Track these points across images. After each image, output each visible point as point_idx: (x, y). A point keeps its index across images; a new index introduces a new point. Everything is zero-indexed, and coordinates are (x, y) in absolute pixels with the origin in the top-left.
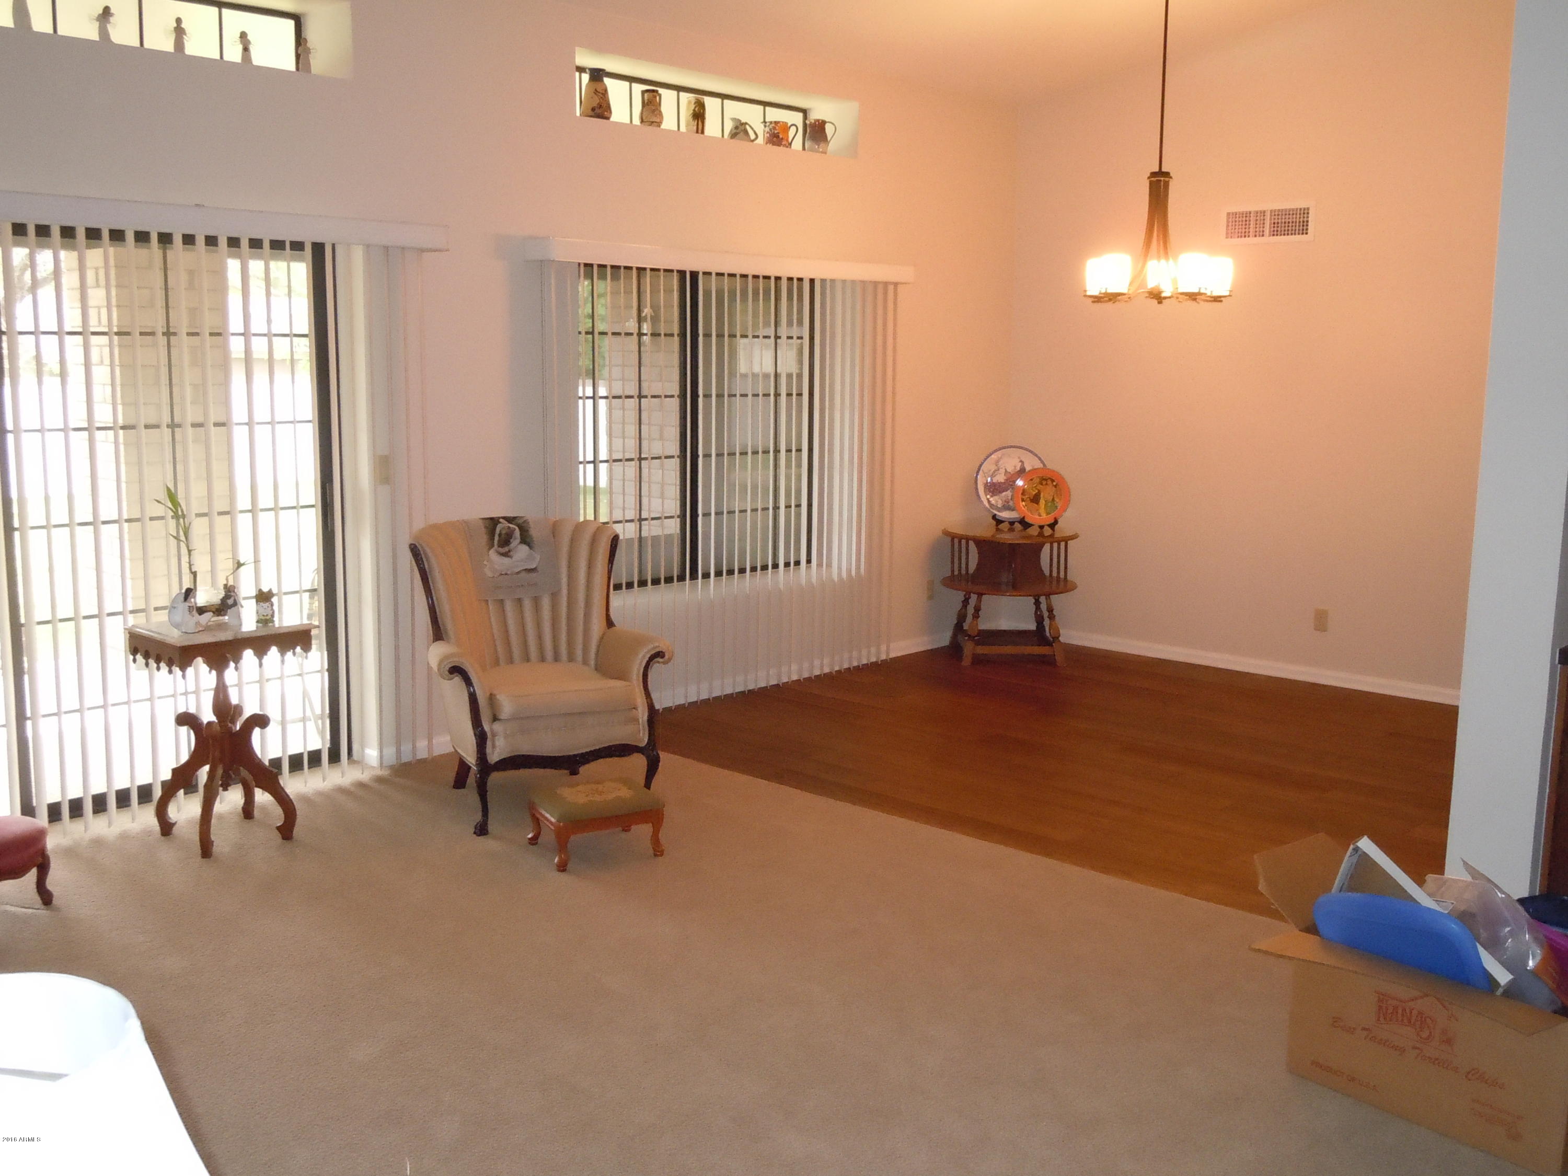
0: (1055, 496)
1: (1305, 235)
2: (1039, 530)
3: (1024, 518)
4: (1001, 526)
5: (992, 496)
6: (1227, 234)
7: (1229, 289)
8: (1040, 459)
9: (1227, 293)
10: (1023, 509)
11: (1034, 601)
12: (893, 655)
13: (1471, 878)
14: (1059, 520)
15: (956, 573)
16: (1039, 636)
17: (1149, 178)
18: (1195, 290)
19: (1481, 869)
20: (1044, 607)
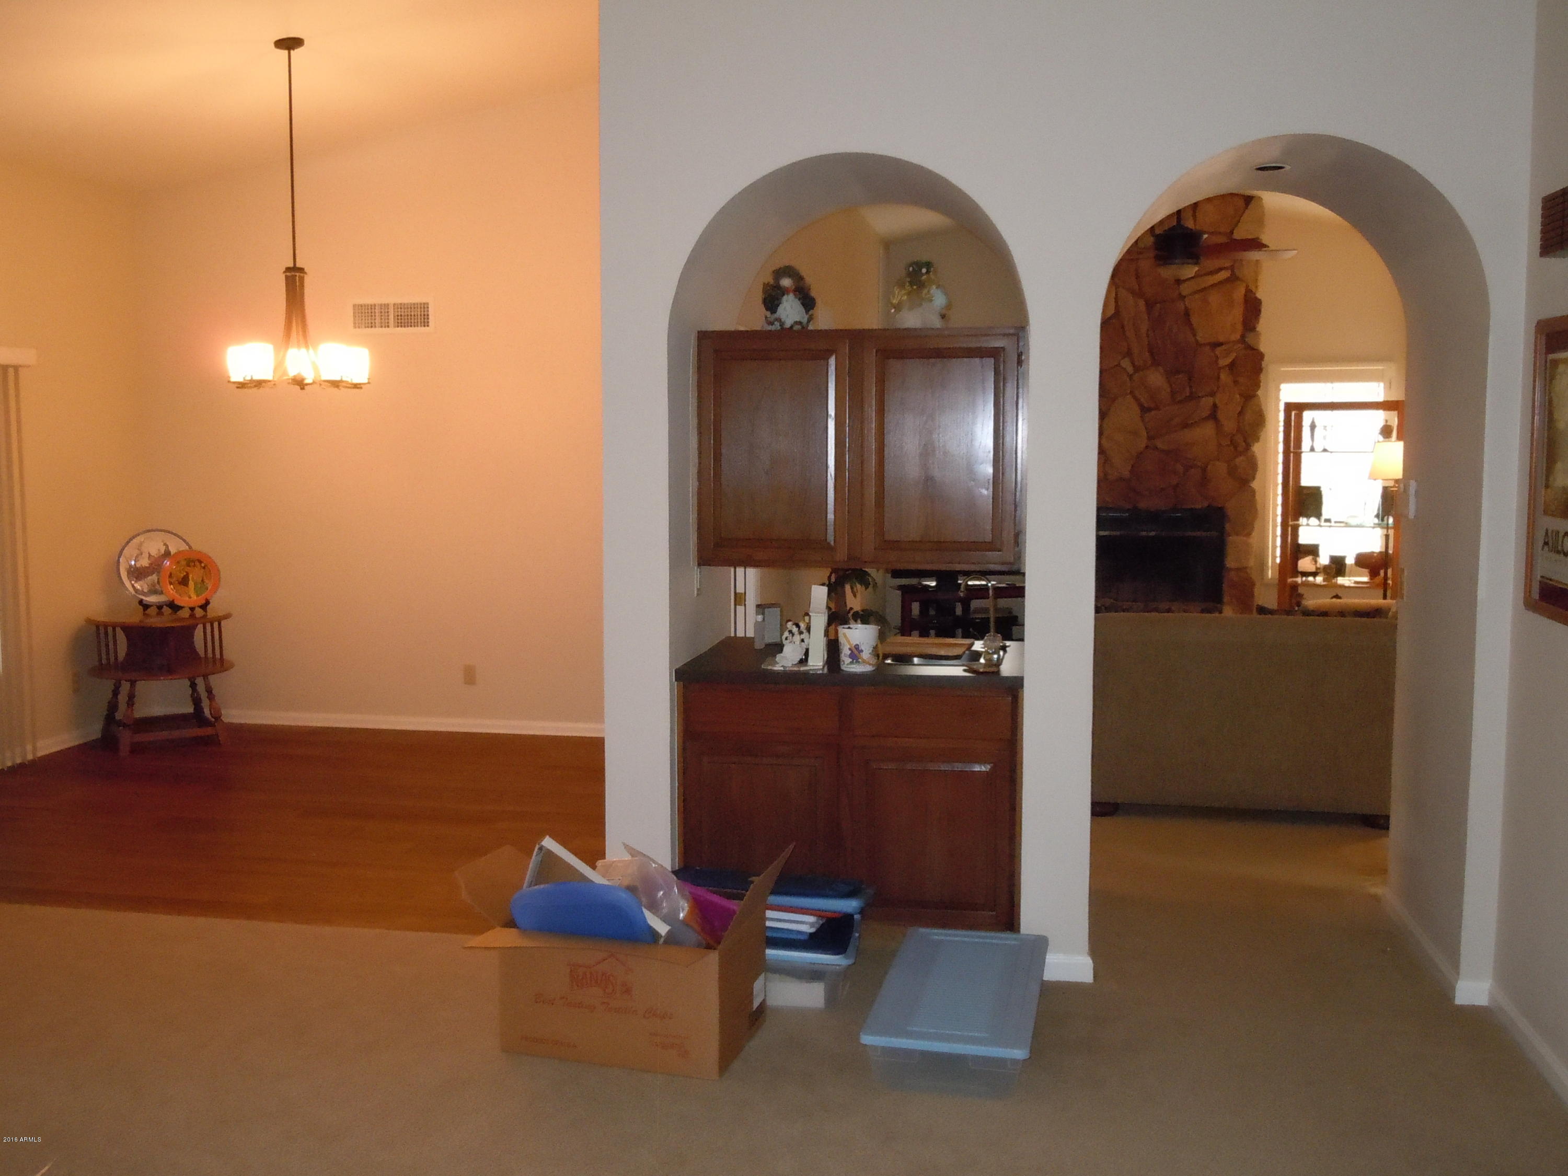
0: (205, 576)
1: (426, 327)
2: (190, 612)
3: (173, 601)
4: (149, 611)
5: (136, 582)
6: (355, 323)
7: (368, 377)
8: (184, 541)
9: (366, 381)
10: (171, 592)
11: (189, 683)
12: (40, 754)
13: (630, 856)
14: (210, 601)
15: (104, 661)
16: (198, 717)
17: (284, 272)
18: (337, 378)
19: (639, 848)
20: (201, 688)
